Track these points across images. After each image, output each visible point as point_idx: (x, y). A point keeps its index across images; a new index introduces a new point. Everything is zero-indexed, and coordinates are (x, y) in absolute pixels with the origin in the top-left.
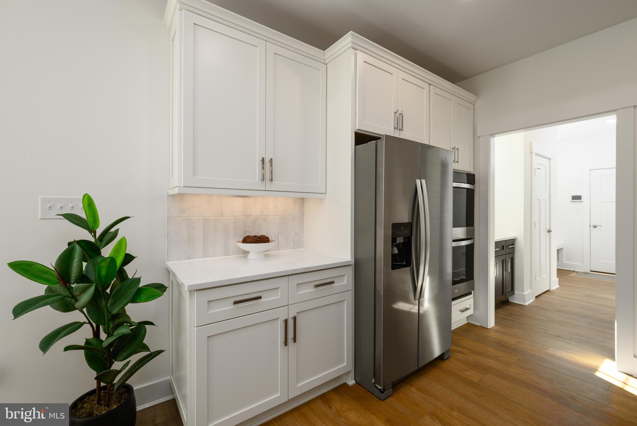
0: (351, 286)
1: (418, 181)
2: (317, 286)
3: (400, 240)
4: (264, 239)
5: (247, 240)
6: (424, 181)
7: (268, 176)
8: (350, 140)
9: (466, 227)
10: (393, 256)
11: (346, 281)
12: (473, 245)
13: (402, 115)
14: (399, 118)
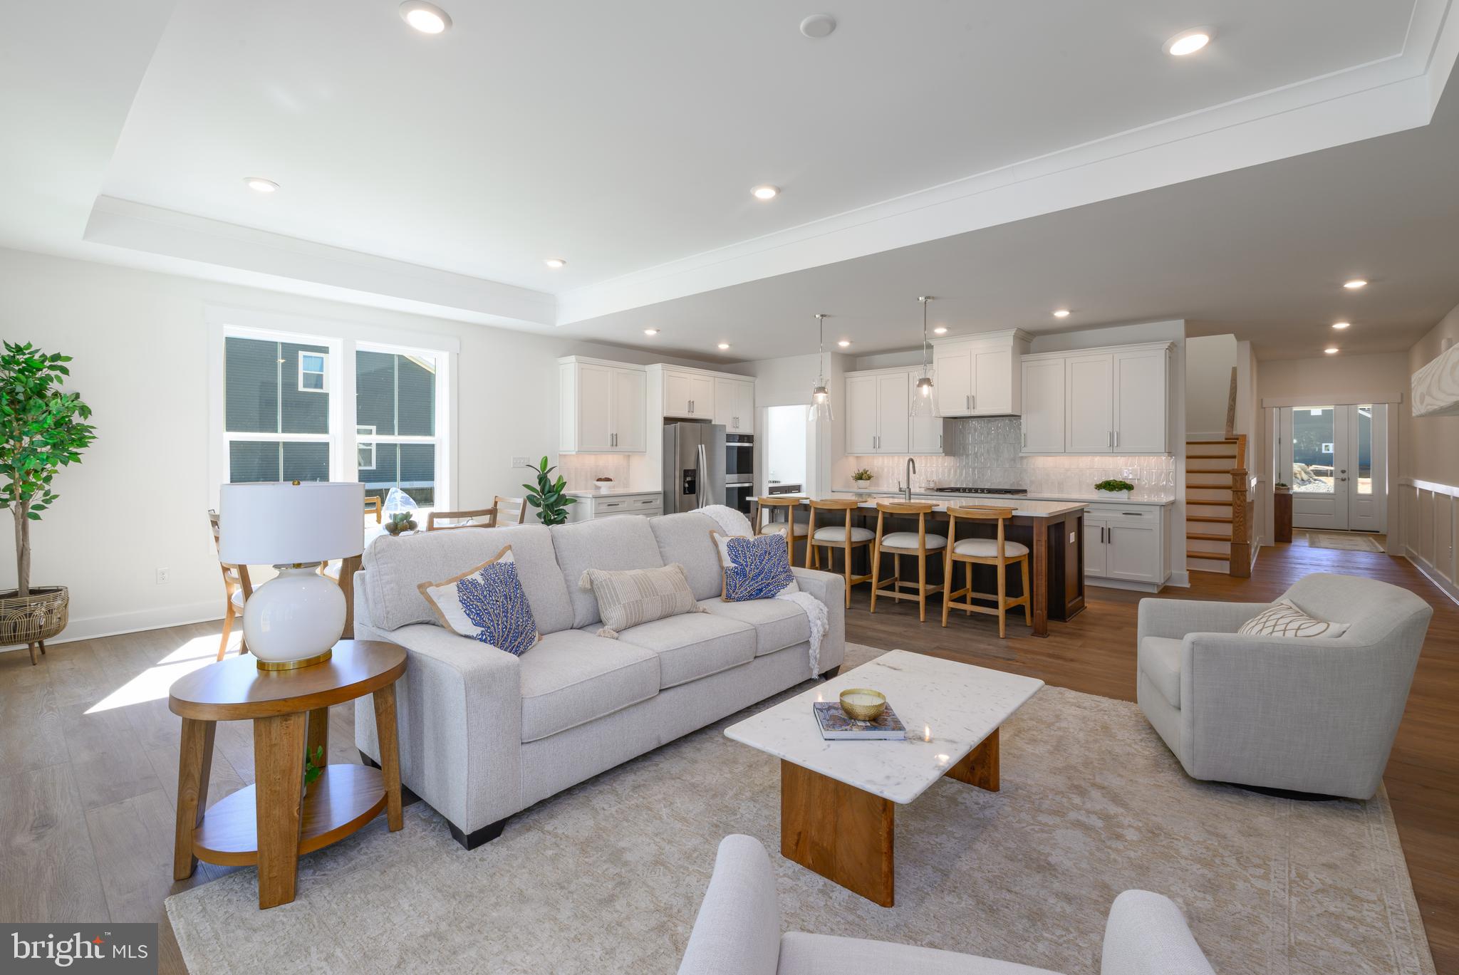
0: (662, 506)
1: (700, 446)
2: (644, 503)
3: (689, 479)
4: (608, 480)
5: (599, 480)
6: (703, 446)
7: (614, 444)
8: (660, 422)
9: (738, 473)
10: (684, 488)
11: (659, 502)
12: (752, 487)
13: (693, 402)
14: (691, 405)
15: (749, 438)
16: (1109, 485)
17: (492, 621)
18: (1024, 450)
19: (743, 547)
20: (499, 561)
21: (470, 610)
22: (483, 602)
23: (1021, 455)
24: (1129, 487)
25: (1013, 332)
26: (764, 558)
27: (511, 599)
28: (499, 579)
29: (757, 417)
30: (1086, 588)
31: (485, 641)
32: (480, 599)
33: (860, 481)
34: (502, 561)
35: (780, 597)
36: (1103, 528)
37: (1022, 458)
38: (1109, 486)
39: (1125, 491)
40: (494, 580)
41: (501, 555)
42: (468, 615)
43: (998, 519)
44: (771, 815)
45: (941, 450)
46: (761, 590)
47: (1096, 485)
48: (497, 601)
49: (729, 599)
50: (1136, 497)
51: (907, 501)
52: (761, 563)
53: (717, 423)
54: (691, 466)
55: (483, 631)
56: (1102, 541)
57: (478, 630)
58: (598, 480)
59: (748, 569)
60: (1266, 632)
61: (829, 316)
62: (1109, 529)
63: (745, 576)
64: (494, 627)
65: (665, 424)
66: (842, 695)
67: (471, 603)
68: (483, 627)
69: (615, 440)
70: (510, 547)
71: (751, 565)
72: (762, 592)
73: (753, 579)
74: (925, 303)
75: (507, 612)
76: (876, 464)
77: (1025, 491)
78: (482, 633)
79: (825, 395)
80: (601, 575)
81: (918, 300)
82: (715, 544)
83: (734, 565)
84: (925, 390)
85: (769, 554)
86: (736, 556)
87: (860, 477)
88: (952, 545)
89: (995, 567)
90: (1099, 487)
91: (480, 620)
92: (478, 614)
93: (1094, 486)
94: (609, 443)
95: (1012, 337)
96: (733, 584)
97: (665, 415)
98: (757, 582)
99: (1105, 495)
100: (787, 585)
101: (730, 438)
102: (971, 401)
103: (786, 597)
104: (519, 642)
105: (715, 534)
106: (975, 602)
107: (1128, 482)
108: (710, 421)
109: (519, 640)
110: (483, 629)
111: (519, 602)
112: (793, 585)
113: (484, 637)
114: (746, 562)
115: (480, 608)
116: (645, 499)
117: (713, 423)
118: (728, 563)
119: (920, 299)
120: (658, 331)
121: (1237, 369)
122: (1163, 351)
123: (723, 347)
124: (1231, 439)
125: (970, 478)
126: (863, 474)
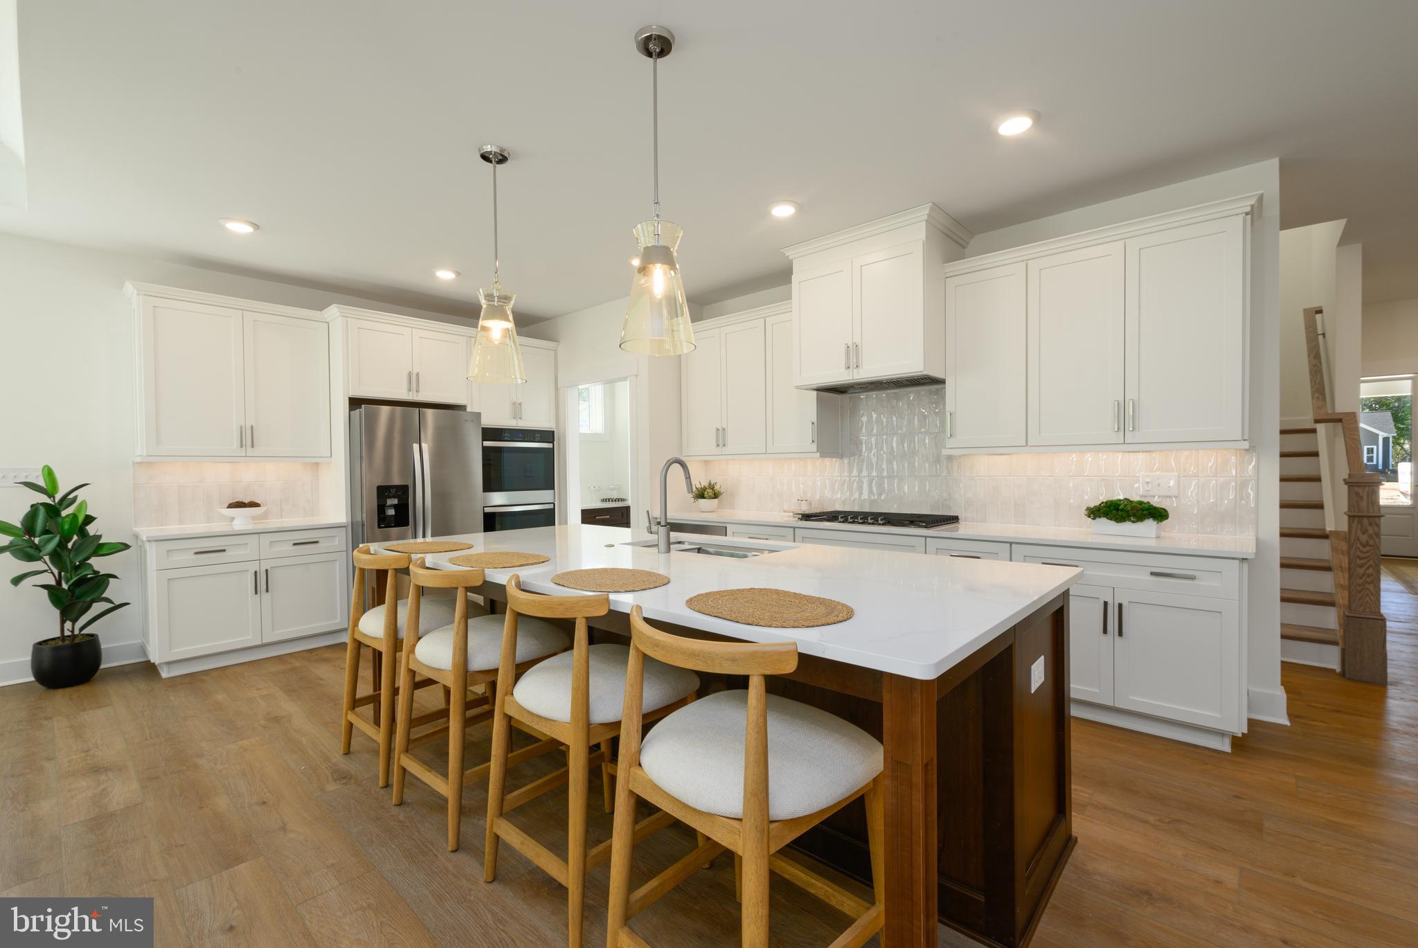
0: (345, 547)
1: (416, 446)
3: (393, 501)
6: (424, 446)
7: (248, 443)
8: (342, 407)
12: (554, 509)
13: (418, 374)
14: (413, 380)
15: (548, 436)
16: (1117, 509)
18: (950, 443)
23: (945, 452)
24: (1158, 514)
25: (924, 213)
30: (1073, 724)
33: (702, 500)
36: (1106, 604)
37: (950, 458)
38: (1116, 511)
39: (1150, 523)
45: (814, 447)
47: (1088, 509)
50: (1174, 535)
53: (474, 410)
54: (396, 481)
56: (1105, 631)
58: (231, 506)
62: (1120, 606)
65: (350, 411)
69: (248, 438)
77: (954, 518)
90: (1094, 513)
93: (1084, 512)
94: (236, 443)
95: (923, 226)
97: (353, 394)
99: (1109, 531)
101: (493, 433)
102: (853, 354)
107: (1156, 502)
108: (461, 408)
116: (302, 538)
117: (467, 410)
121: (1319, 311)
122: (1240, 218)
123: (445, 275)
124: (1317, 421)
125: (865, 495)
126: (705, 489)
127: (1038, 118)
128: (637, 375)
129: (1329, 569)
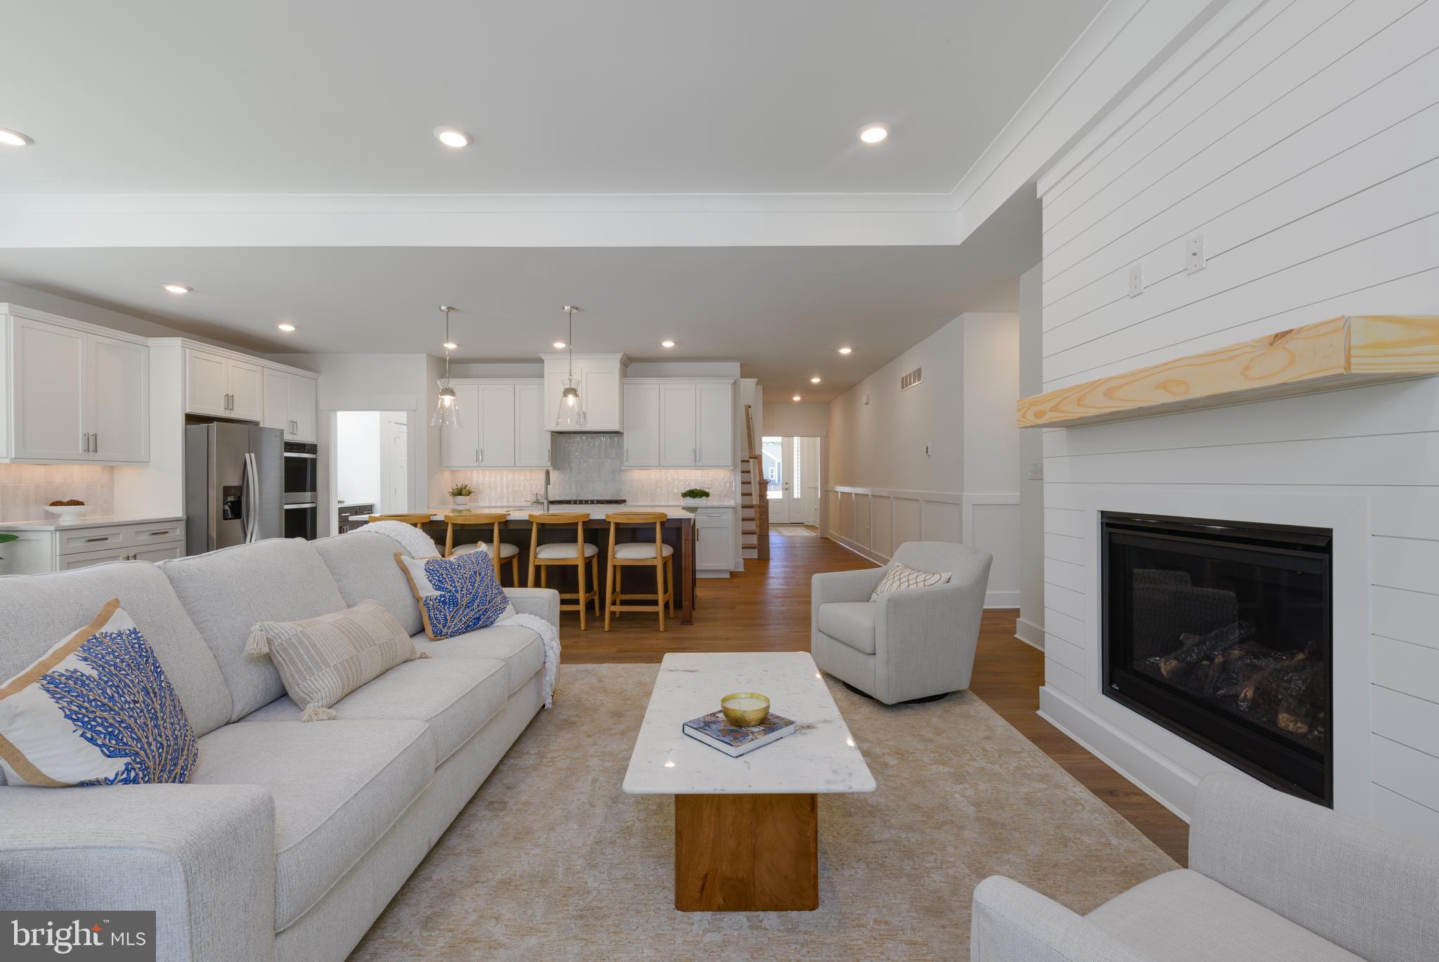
0: (183, 537)
1: (247, 455)
2: (153, 534)
3: (230, 499)
4: (76, 503)
5: (56, 504)
6: (253, 455)
7: (92, 447)
8: (180, 421)
9: (296, 491)
10: (225, 511)
11: (179, 532)
12: (316, 507)
13: (233, 396)
14: (229, 401)
15: (313, 448)
17: (139, 740)
18: (625, 463)
19: (447, 569)
20: (103, 630)
21: (92, 729)
22: (111, 709)
23: (622, 468)
24: (706, 494)
25: (620, 356)
26: (476, 580)
27: (155, 693)
28: (122, 661)
29: (323, 423)
31: (135, 781)
32: (104, 705)
33: (459, 497)
34: (109, 628)
35: (499, 624)
37: (622, 471)
38: (693, 494)
39: (704, 497)
40: (115, 666)
41: (103, 619)
42: (91, 740)
43: (655, 523)
44: (627, 874)
45: (549, 463)
46: (478, 619)
47: (683, 493)
48: (135, 702)
49: (439, 635)
50: (714, 502)
51: (546, 512)
52: (473, 586)
53: (266, 426)
54: (234, 481)
55: (128, 764)
57: (119, 764)
58: (53, 504)
59: (459, 596)
60: (904, 586)
61: (457, 310)
62: (698, 529)
63: (456, 604)
64: (145, 751)
65: (186, 424)
66: (724, 700)
67: (91, 716)
68: (126, 755)
69: (92, 444)
70: (115, 604)
71: (462, 591)
72: (479, 622)
73: (467, 607)
74: (570, 313)
75: (157, 718)
76: (476, 478)
77: (624, 501)
78: (127, 769)
79: (452, 398)
80: (286, 628)
81: (564, 308)
82: (405, 570)
83: (438, 593)
84: (571, 400)
85: (480, 574)
86: (440, 581)
87: (459, 492)
88: (613, 549)
89: (655, 567)
90: (685, 495)
91: (117, 744)
92: (111, 734)
93: (682, 495)
94: (80, 448)
95: (618, 361)
96: (441, 617)
97: (188, 411)
98: (473, 610)
99: (692, 501)
100: (505, 608)
101: (290, 446)
102: (582, 417)
103: (508, 622)
104: (182, 767)
105: (403, 557)
106: (623, 603)
107: (704, 490)
108: (256, 424)
109: (181, 762)
110: (127, 760)
111: (168, 697)
112: (510, 608)
113: (133, 774)
114: (455, 587)
115: (111, 721)
116: (158, 529)
117: (261, 425)
118: (428, 590)
119: (566, 307)
120: (190, 289)
121: (750, 407)
122: (730, 385)
123: (286, 328)
124: (750, 458)
125: (574, 491)
126: (462, 490)
127: (676, 343)
128: (415, 410)
129: (754, 520)
